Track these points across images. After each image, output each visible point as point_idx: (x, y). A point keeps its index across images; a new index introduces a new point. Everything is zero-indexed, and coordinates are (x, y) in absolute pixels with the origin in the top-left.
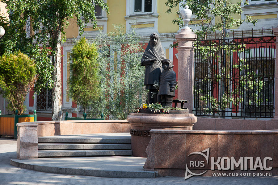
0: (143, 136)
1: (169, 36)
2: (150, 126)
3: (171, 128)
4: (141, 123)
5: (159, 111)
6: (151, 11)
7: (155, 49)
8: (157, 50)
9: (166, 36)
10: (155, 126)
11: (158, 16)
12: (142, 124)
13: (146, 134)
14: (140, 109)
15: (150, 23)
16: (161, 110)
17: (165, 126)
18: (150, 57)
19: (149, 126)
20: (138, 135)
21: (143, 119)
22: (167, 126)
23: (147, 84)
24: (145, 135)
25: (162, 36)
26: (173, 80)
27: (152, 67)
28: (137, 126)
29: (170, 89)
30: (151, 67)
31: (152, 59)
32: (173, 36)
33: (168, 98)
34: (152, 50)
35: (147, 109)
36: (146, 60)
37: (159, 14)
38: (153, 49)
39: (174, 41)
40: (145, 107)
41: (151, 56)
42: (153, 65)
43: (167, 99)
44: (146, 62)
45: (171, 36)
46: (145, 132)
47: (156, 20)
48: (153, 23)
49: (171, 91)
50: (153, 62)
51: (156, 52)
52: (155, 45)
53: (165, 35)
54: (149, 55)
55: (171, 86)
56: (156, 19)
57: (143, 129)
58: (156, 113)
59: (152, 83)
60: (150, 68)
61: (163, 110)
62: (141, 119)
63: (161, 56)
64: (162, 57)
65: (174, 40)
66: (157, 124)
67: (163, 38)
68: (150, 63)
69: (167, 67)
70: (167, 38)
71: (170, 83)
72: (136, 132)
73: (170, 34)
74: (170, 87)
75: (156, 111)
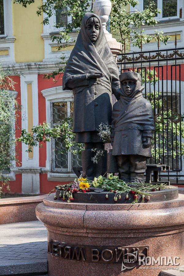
0: (88, 261)
1: (32, 67)
2: (108, 236)
3: (157, 236)
4: (83, 227)
5: (127, 196)
6: (4, 34)
7: (96, 49)
8: (100, 52)
9: (27, 67)
10: (119, 236)
11: (14, 40)
12: (85, 231)
13: (97, 256)
14: (75, 192)
15: (3, 49)
16: (132, 194)
17: (144, 235)
18: (86, 69)
19: (104, 236)
20: (75, 258)
21: (90, 219)
22: (150, 234)
23: (82, 130)
24: (95, 258)
25: (22, 66)
26: (148, 121)
27: (91, 93)
28: (71, 234)
29: (143, 142)
30: (88, 91)
31: (90, 72)
32: (38, 66)
33: (137, 163)
34: (89, 51)
35: (90, 190)
36: (75, 76)
37: (16, 38)
38: (91, 51)
39: (38, 73)
40: (84, 186)
41: (88, 66)
42: (94, 87)
43: (136, 165)
44: (78, 79)
45: (34, 66)
46: (95, 252)
47: (11, 46)
48: (7, 49)
49: (145, 147)
50: (93, 79)
51: (97, 57)
52: (95, 42)
53: (25, 66)
54: (82, 64)
55: (144, 135)
56: (11, 44)
57: (88, 242)
58: (119, 201)
59: (94, 129)
60: (86, 93)
61: (135, 193)
62: (84, 219)
63: (110, 66)
64: (111, 69)
65: (38, 71)
66: (125, 230)
67: (23, 69)
68: (86, 83)
69: (133, 91)
70: (29, 69)
71: (140, 128)
72: (67, 249)
73: (33, 64)
74: (143, 137)
75: (120, 197)
